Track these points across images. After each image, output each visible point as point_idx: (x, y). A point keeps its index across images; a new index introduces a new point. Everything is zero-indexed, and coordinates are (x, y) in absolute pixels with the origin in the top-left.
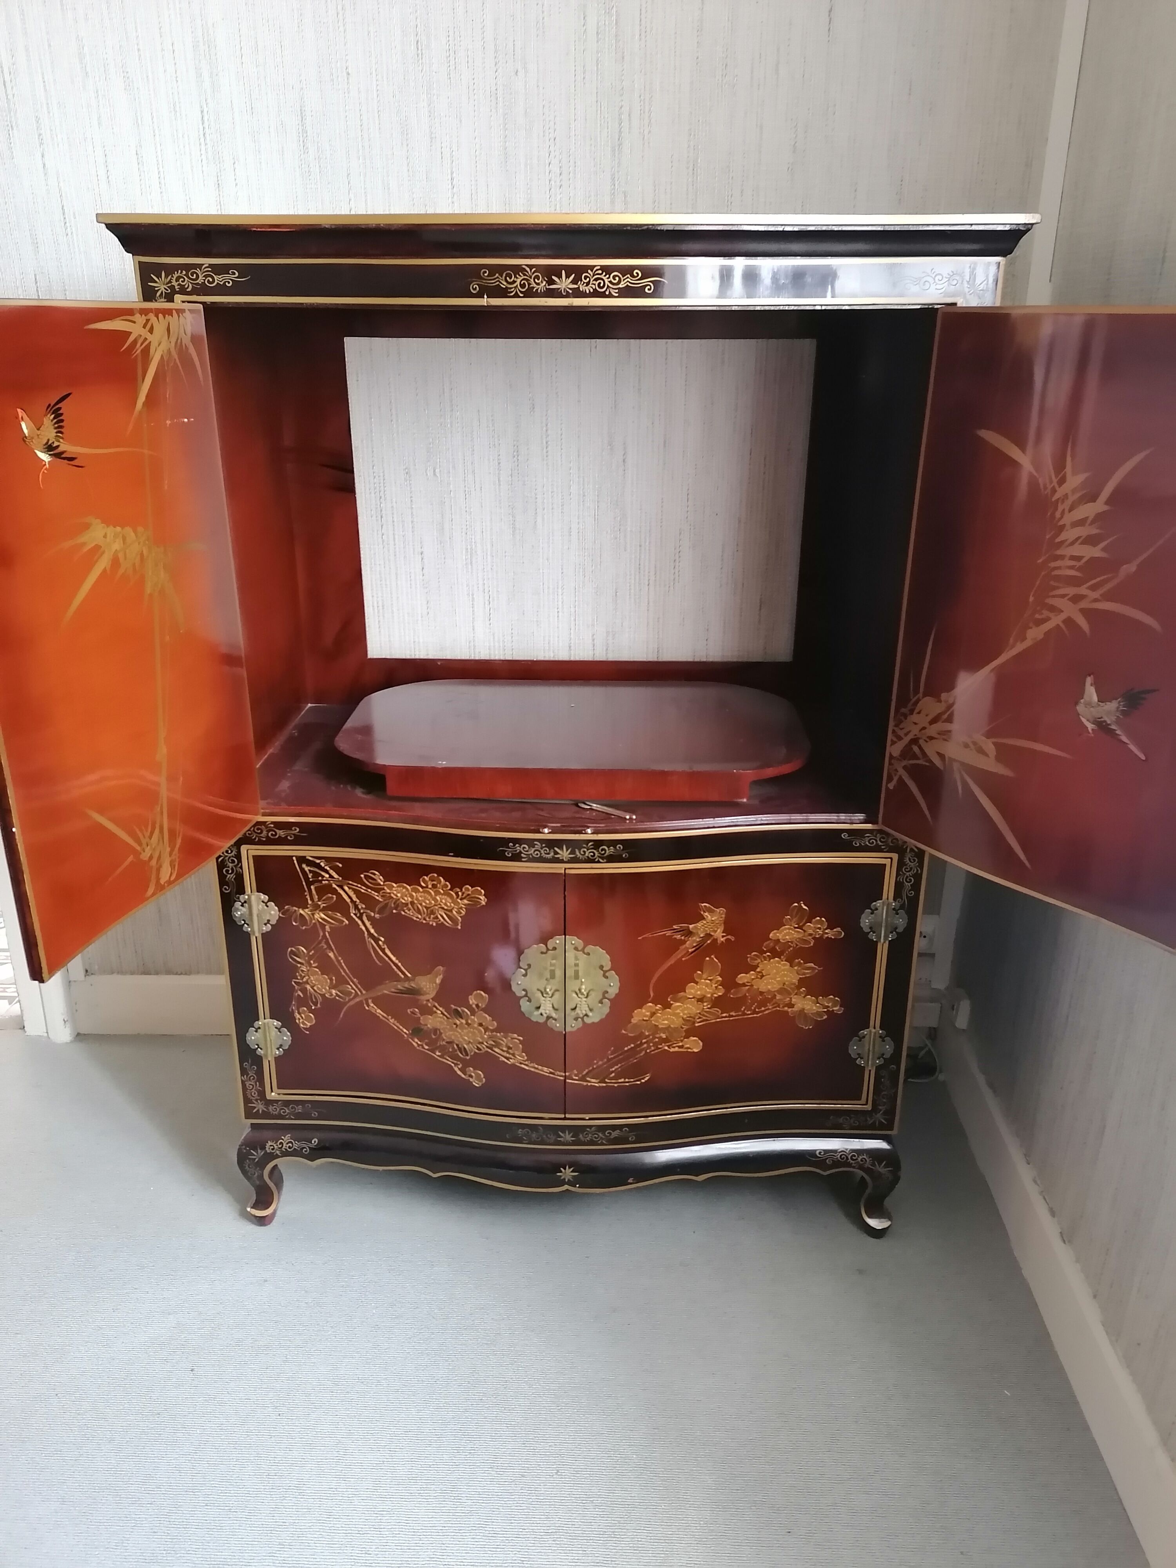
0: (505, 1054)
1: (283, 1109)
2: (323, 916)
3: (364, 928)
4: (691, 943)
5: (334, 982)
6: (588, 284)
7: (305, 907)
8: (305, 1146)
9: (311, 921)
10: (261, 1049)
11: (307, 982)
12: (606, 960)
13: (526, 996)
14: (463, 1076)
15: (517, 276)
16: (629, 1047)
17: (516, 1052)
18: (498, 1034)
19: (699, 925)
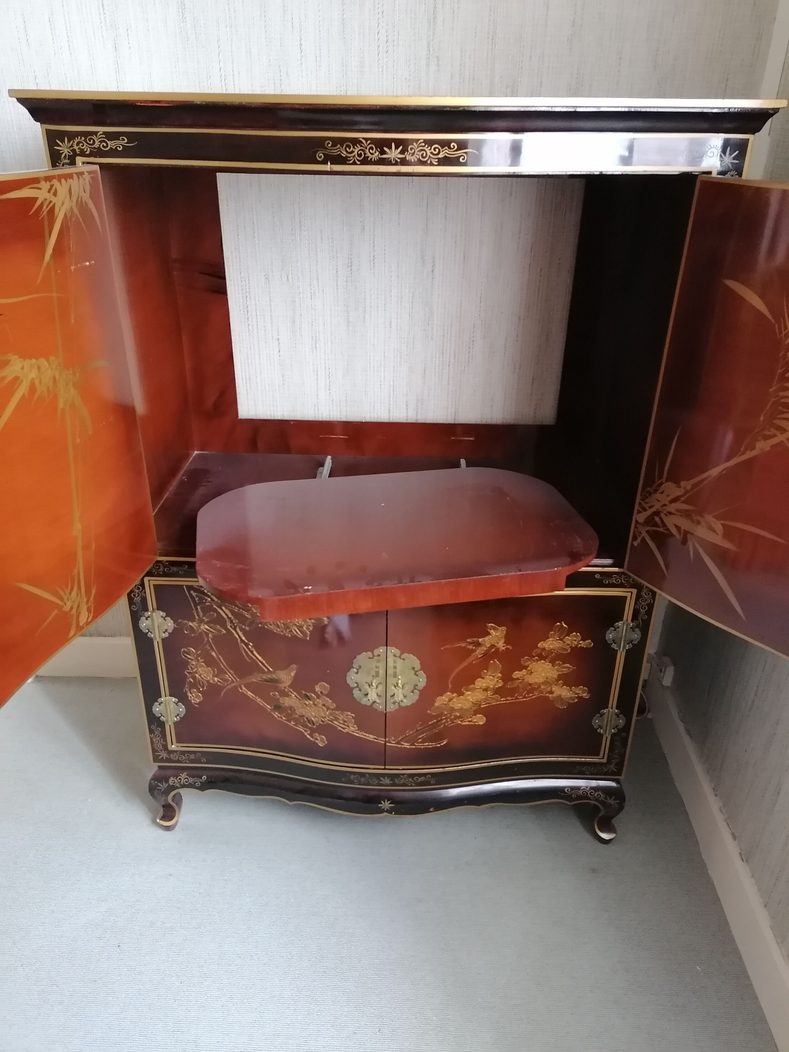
0: (342, 725)
1: (181, 756)
2: (207, 627)
3: (237, 636)
4: (480, 651)
5: (216, 672)
6: (413, 154)
7: (193, 620)
8: (197, 781)
9: (198, 630)
10: (164, 717)
11: (196, 672)
12: (417, 663)
13: (357, 687)
14: (311, 739)
15: (355, 147)
16: (432, 722)
17: (350, 725)
18: (337, 712)
19: (486, 639)
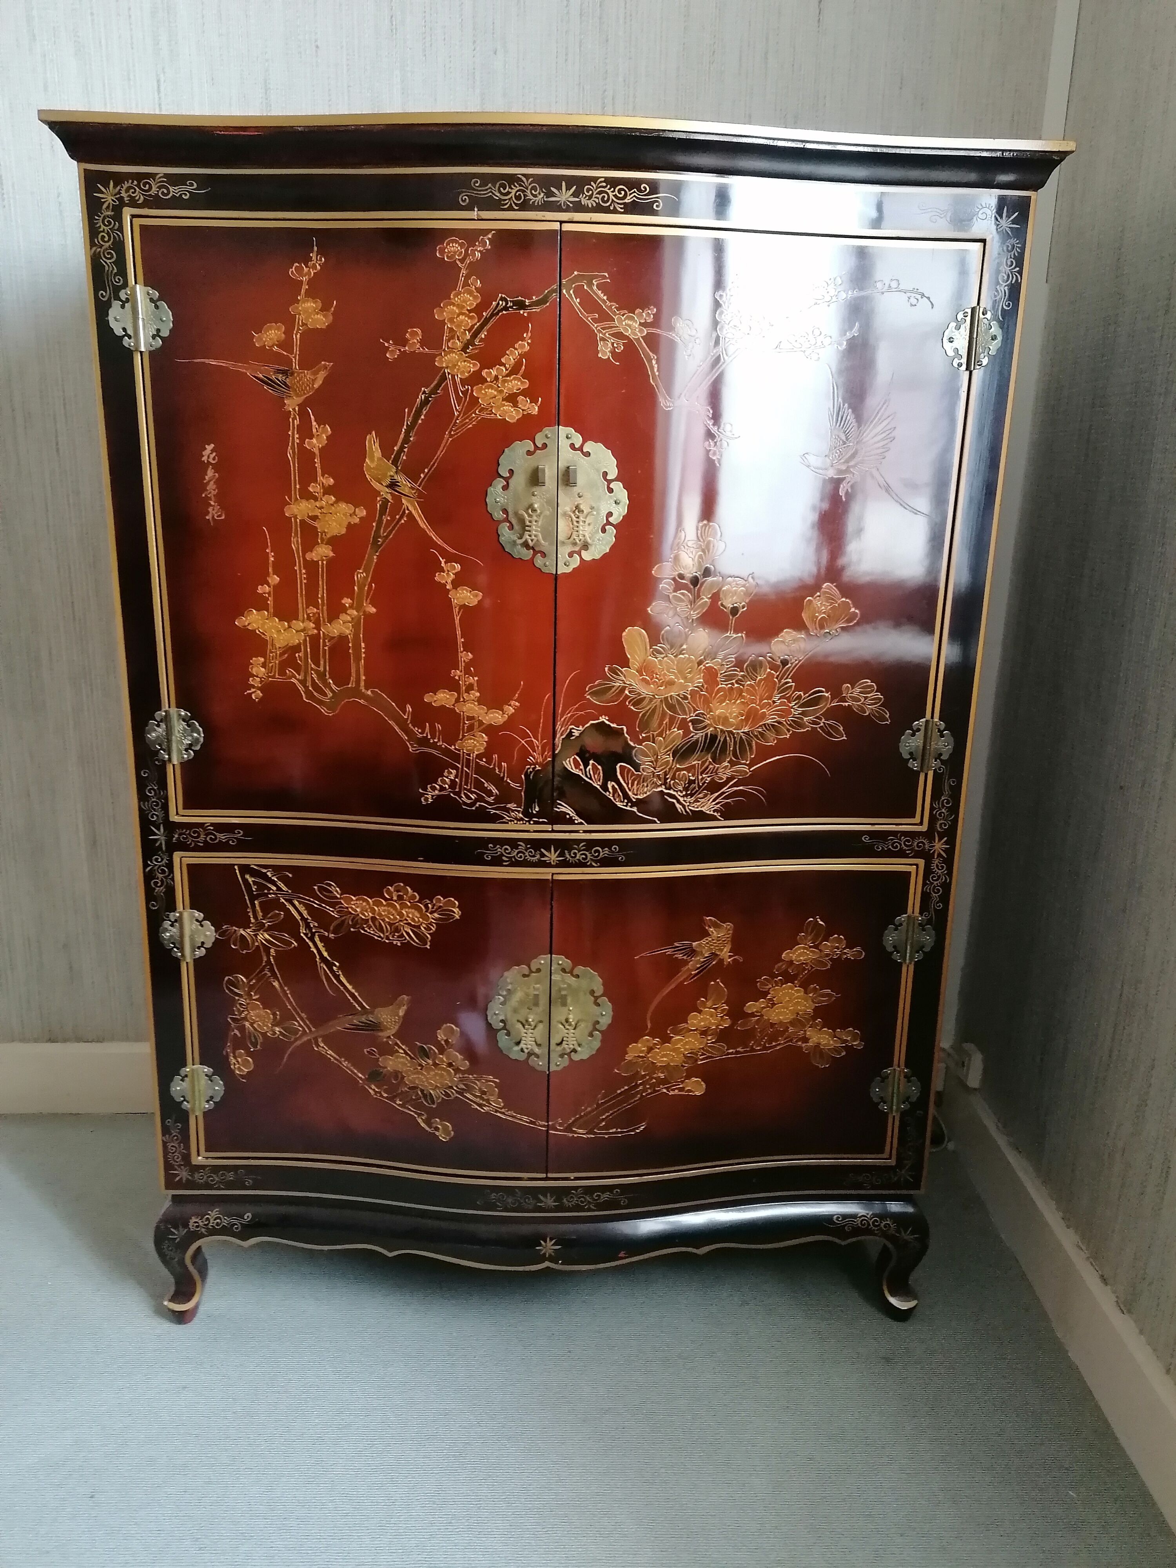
0: (478, 1100)
1: (212, 1177)
2: (267, 937)
3: (315, 952)
4: (694, 964)
5: (278, 1017)
6: (590, 197)
7: (246, 925)
8: (235, 1222)
9: (253, 943)
10: (188, 1102)
11: (245, 1019)
12: (598, 985)
13: (504, 1028)
14: (427, 1129)
15: (513, 187)
16: (623, 1090)
17: (492, 1098)
18: (471, 1076)
